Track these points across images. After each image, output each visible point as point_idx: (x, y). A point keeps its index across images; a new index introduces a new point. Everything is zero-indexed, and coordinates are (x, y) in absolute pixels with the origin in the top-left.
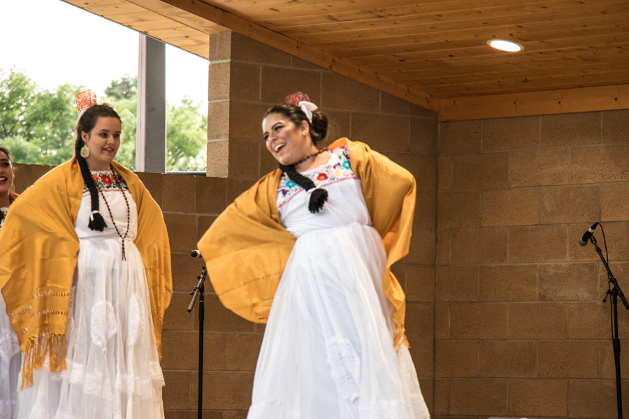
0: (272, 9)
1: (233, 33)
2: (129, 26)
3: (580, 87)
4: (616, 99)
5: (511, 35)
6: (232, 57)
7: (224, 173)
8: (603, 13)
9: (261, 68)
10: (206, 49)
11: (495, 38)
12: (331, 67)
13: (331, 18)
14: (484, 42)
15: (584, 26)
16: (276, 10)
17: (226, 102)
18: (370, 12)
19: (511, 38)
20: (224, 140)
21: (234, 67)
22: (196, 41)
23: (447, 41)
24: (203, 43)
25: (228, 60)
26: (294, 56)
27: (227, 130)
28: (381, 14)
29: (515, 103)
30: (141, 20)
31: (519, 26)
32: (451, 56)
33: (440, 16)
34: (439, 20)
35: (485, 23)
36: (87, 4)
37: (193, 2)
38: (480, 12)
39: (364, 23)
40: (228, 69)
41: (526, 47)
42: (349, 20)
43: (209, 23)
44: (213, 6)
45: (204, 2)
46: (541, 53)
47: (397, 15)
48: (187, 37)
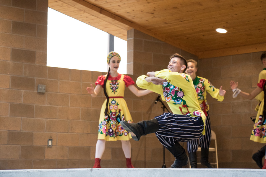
0: (147, 21)
1: (135, 30)
2: (102, 30)
3: (244, 45)
4: (256, 49)
5: (224, 26)
6: (134, 37)
7: (132, 73)
8: (256, 16)
9: (143, 41)
10: (126, 37)
11: (218, 28)
12: (165, 41)
13: (166, 23)
14: (215, 30)
15: (249, 21)
16: (148, 21)
17: (132, 51)
18: (178, 20)
19: (224, 27)
20: (132, 63)
21: (135, 40)
22: (123, 34)
23: (203, 30)
24: (125, 35)
25: (133, 38)
26: (153, 37)
27: (133, 60)
28: (182, 20)
29: (223, 52)
30: (106, 28)
31: (227, 23)
32: (203, 36)
33: (201, 20)
34: (200, 22)
35: (216, 22)
36: (89, 23)
37: (122, 19)
38: (214, 18)
39: (176, 24)
40: (133, 41)
41: (228, 31)
42: (171, 23)
43: (127, 26)
44: (128, 21)
45: (126, 20)
46: (233, 33)
47: (187, 21)
48: (120, 33)
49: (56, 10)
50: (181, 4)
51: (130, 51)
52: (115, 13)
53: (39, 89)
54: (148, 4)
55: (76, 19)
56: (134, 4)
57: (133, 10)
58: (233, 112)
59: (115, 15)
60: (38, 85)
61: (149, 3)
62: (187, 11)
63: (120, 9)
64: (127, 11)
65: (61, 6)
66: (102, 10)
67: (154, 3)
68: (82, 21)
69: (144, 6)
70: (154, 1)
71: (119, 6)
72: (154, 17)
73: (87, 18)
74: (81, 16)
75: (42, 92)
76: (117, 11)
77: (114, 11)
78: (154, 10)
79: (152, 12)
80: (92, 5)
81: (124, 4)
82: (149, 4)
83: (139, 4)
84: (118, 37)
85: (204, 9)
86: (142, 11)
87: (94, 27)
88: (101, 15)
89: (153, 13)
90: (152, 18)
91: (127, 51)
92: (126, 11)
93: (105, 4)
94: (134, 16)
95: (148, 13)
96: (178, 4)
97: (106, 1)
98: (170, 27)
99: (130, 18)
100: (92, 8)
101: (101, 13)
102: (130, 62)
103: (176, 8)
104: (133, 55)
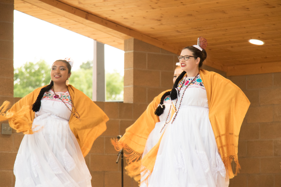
0: (152, 28)
1: (135, 39)
2: (89, 37)
6: (134, 50)
7: (131, 101)
9: (147, 54)
10: (123, 46)
11: (251, 38)
12: (178, 53)
13: (178, 31)
14: (247, 41)
16: (153, 28)
18: (195, 28)
19: (259, 38)
20: (131, 86)
21: (135, 53)
22: (118, 43)
23: (230, 41)
24: (121, 44)
25: (132, 51)
26: (162, 49)
27: (132, 82)
28: (200, 29)
29: (261, 68)
30: (94, 34)
31: (263, 33)
32: (232, 47)
33: (227, 29)
34: (226, 31)
35: (247, 32)
36: (70, 28)
37: (116, 26)
38: (245, 27)
39: (193, 33)
40: (132, 55)
41: (266, 43)
42: (186, 32)
43: (124, 35)
44: (125, 27)
45: (122, 26)
46: (273, 45)
47: (207, 30)
48: (114, 41)
49: (23, 12)
50: (197, 11)
51: (129, 69)
52: (106, 18)
53: (4, 130)
54: (152, 10)
55: (50, 23)
56: (133, 10)
57: (132, 16)
58: (276, 155)
59: (106, 20)
60: (2, 124)
61: (153, 8)
62: (206, 20)
63: (114, 14)
64: (124, 17)
65: (30, 8)
66: (88, 15)
67: (161, 9)
68: (60, 25)
69: (147, 12)
70: (160, 7)
71: (112, 10)
72: (162, 24)
73: (66, 22)
74: (58, 19)
75: (7, 133)
76: (110, 17)
77: (105, 15)
78: (162, 17)
79: (158, 19)
80: (75, 9)
81: (120, 9)
82: (154, 10)
83: (140, 9)
84: (111, 46)
85: (229, 18)
86: (144, 18)
87: (77, 33)
88: (88, 21)
89: (160, 20)
90: (159, 25)
91: (125, 68)
92: (122, 17)
93: (92, 7)
94: (134, 23)
95: (153, 19)
96: (194, 11)
97: (95, 5)
98: (185, 36)
99: (128, 24)
100: (74, 13)
101: (87, 18)
102: (128, 85)
103: (191, 15)
104: (132, 75)
